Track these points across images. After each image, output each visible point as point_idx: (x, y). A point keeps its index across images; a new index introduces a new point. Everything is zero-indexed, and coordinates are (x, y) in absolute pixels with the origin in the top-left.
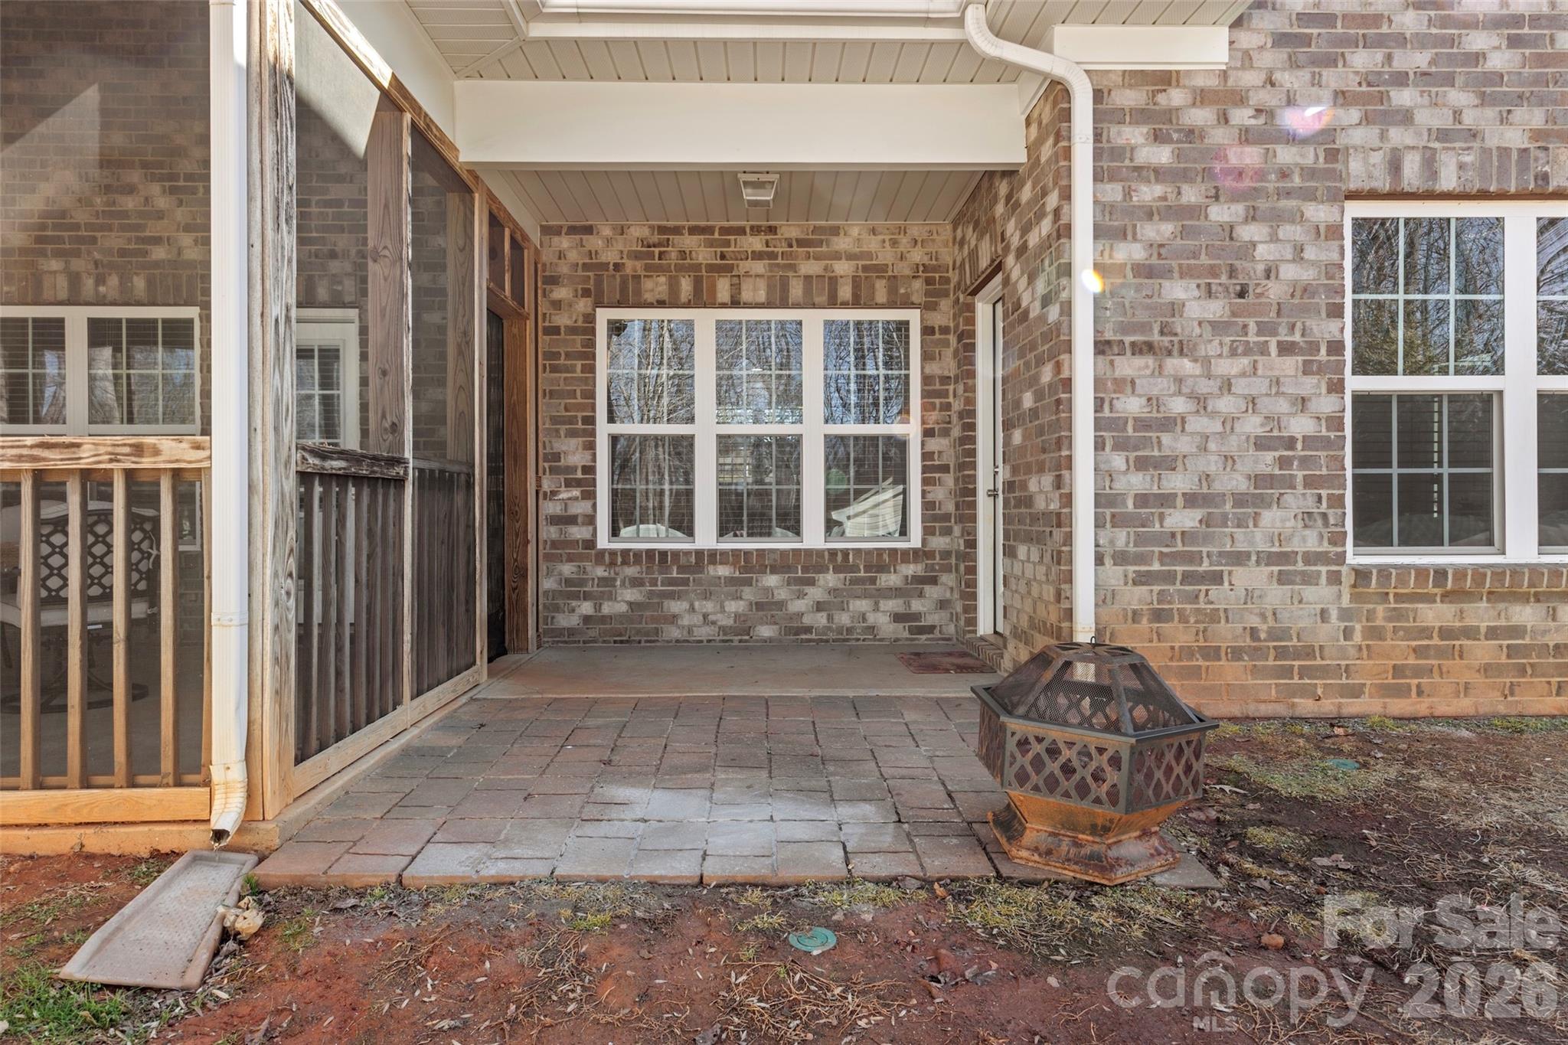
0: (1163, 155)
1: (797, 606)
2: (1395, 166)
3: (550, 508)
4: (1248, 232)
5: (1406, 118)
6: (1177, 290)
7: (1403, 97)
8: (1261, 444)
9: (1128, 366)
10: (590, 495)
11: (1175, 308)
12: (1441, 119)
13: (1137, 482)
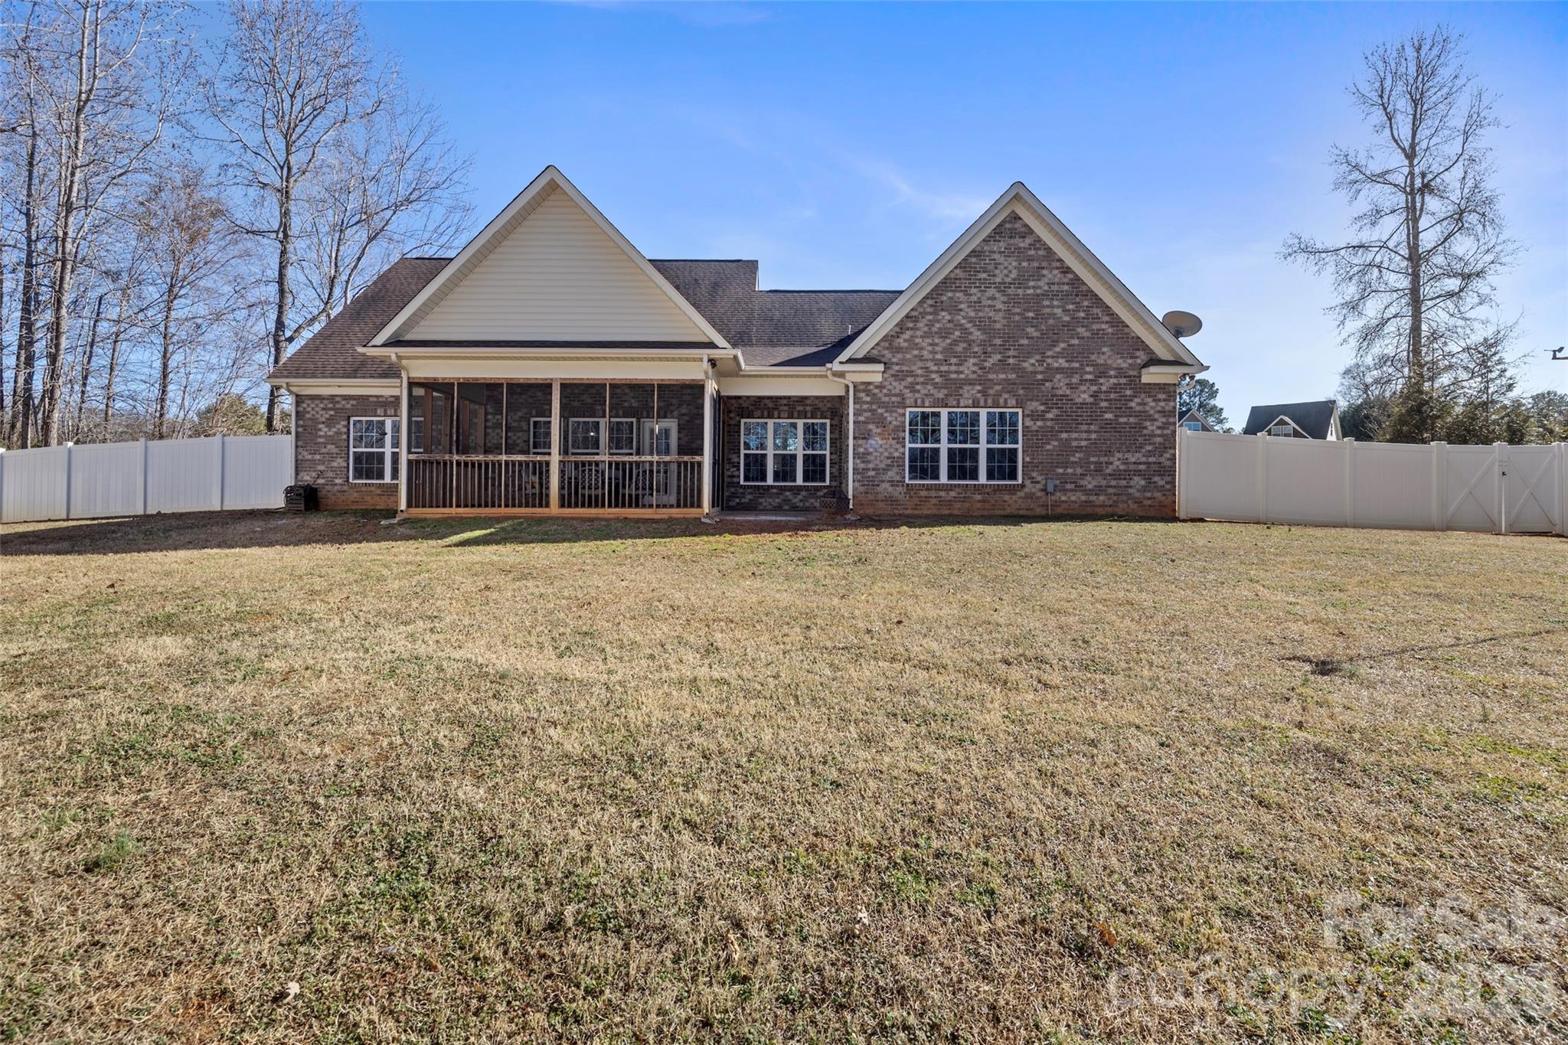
0: (868, 399)
1: (795, 500)
2: (916, 402)
3: (729, 473)
4: (885, 415)
5: (918, 391)
6: (871, 426)
7: (918, 387)
8: (888, 458)
9: (861, 442)
10: (739, 470)
11: (870, 430)
12: (926, 392)
13: (862, 466)
